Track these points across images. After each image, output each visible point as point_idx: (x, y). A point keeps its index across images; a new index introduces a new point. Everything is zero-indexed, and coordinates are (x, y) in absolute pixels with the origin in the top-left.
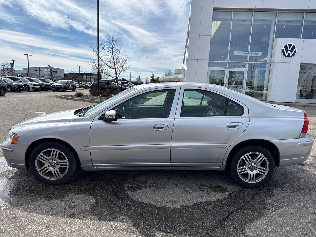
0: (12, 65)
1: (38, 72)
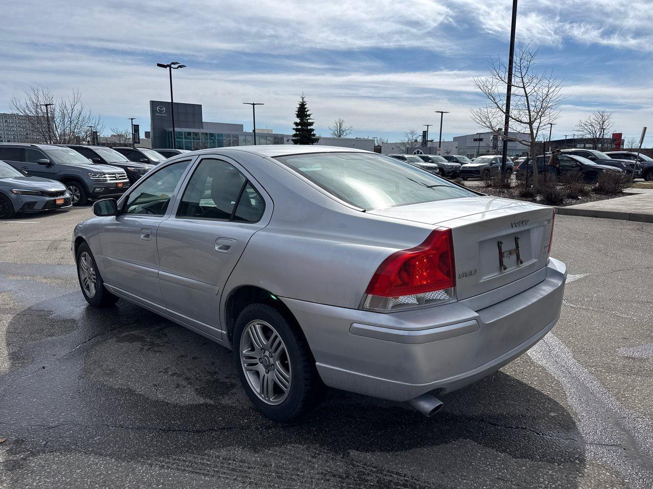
0: (425, 134)
1: (477, 144)
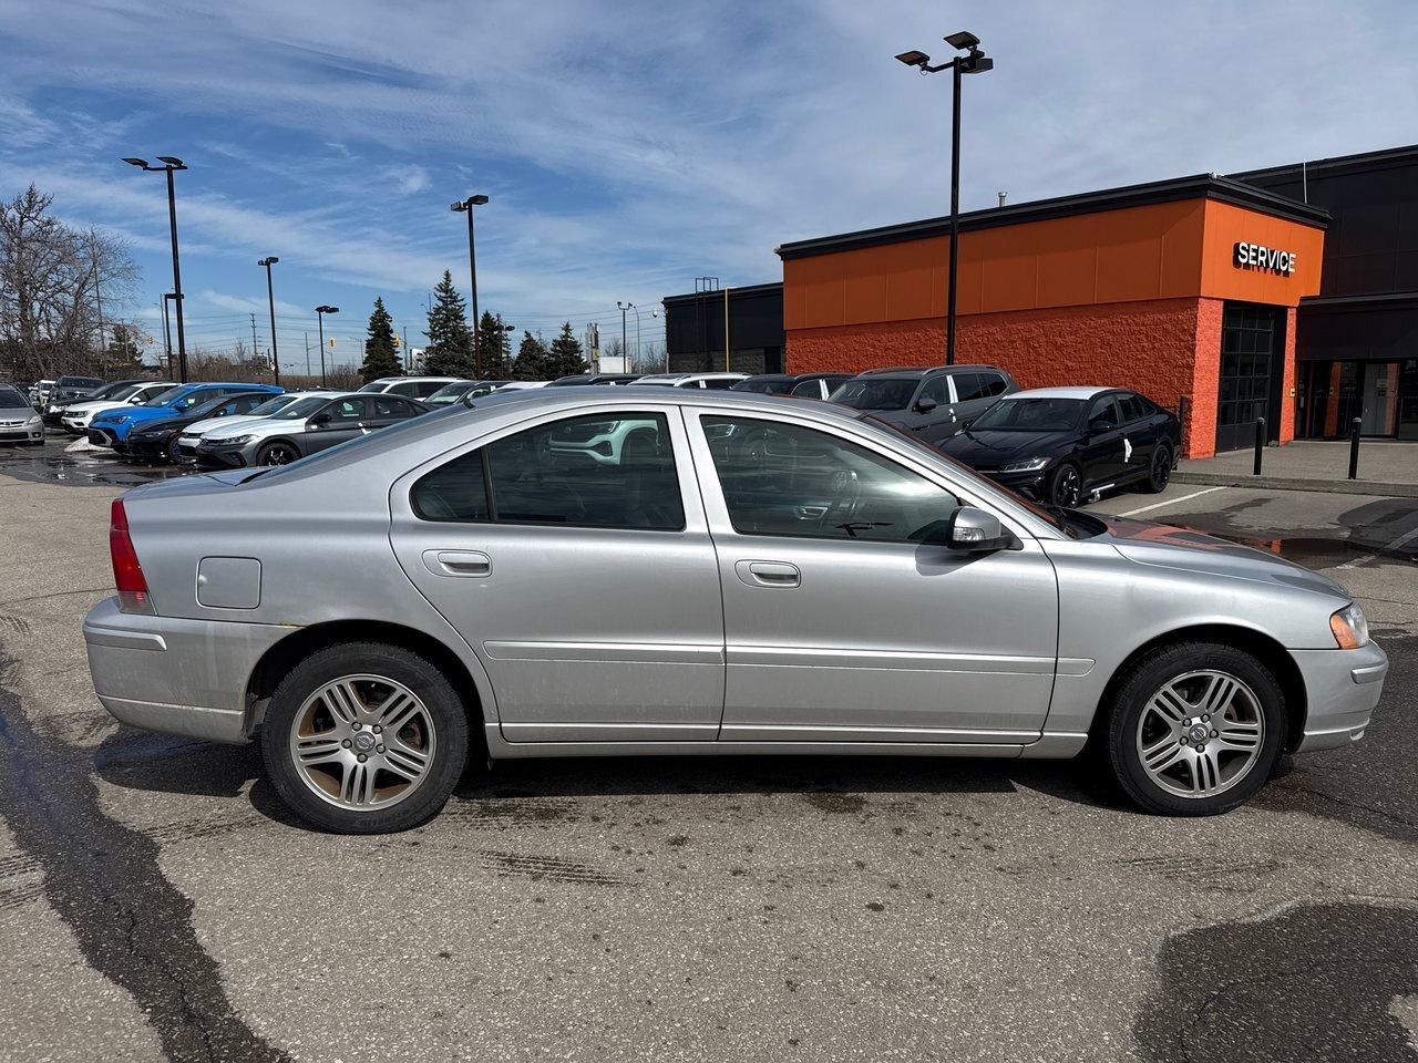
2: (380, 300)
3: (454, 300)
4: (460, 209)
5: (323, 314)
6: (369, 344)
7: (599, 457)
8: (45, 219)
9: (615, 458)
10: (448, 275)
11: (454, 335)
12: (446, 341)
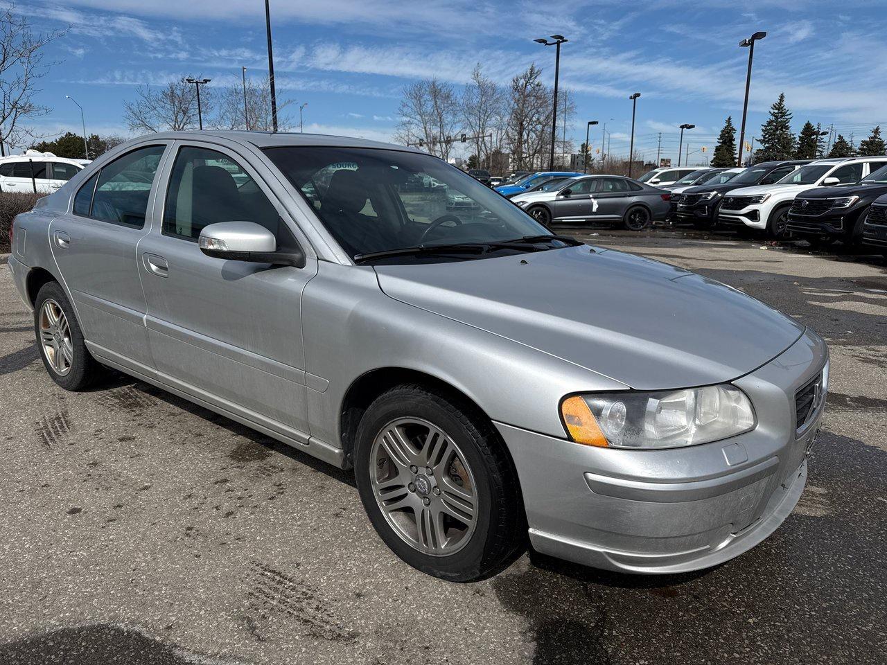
2: (730, 119)
3: (784, 114)
4: (745, 44)
5: (685, 129)
6: (718, 149)
7: (748, 222)
8: (536, 83)
9: (762, 223)
10: (782, 97)
11: (779, 140)
12: (773, 144)
